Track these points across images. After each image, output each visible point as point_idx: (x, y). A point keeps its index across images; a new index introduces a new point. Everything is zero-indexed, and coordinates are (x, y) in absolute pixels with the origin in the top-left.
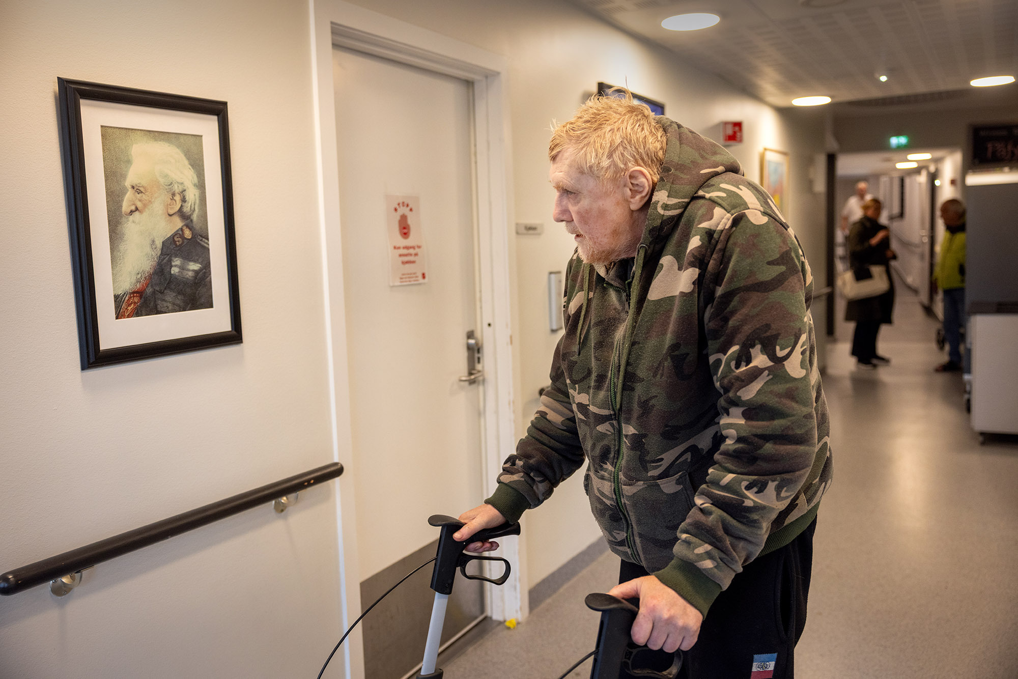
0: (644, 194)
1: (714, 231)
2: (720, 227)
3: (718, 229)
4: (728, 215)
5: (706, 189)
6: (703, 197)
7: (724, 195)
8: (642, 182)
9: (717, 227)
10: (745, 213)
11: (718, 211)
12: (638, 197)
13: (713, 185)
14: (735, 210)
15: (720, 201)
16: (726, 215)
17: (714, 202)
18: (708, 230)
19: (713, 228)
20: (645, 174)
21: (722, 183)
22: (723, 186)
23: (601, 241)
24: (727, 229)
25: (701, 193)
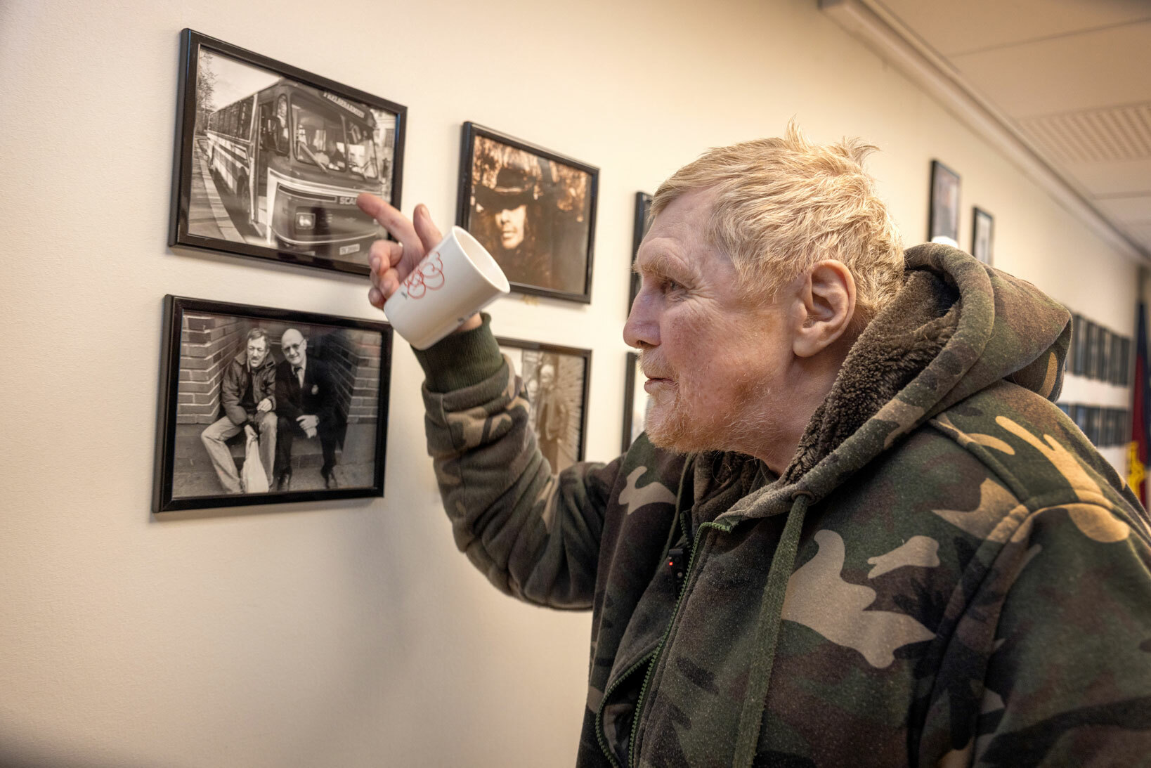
0: (832, 323)
1: (979, 542)
2: (996, 535)
3: (991, 537)
4: (1021, 509)
5: (960, 417)
6: (950, 437)
7: (1009, 450)
8: (835, 296)
9: (988, 532)
10: (1065, 511)
11: (990, 490)
12: (820, 326)
13: (978, 413)
14: (1041, 499)
15: (997, 464)
16: (1013, 507)
17: (982, 463)
18: (960, 535)
19: (978, 534)
20: (848, 282)
21: (1002, 414)
22: (1004, 422)
23: (706, 397)
24: (1014, 545)
25: (946, 424)
